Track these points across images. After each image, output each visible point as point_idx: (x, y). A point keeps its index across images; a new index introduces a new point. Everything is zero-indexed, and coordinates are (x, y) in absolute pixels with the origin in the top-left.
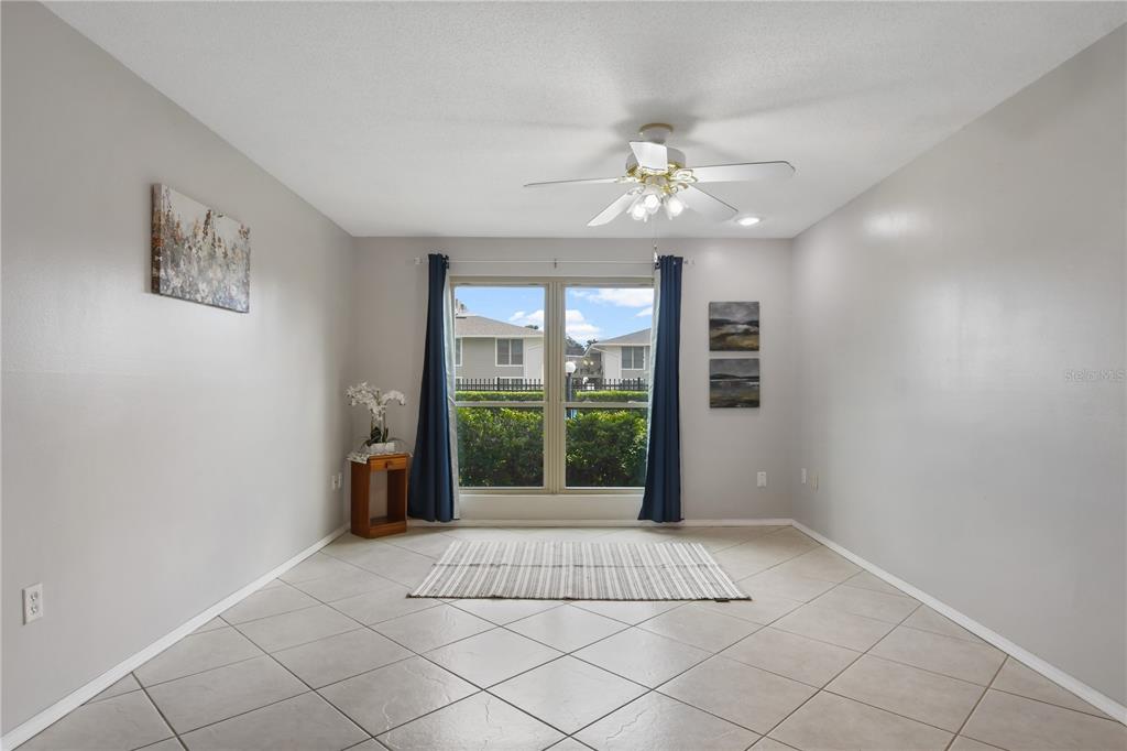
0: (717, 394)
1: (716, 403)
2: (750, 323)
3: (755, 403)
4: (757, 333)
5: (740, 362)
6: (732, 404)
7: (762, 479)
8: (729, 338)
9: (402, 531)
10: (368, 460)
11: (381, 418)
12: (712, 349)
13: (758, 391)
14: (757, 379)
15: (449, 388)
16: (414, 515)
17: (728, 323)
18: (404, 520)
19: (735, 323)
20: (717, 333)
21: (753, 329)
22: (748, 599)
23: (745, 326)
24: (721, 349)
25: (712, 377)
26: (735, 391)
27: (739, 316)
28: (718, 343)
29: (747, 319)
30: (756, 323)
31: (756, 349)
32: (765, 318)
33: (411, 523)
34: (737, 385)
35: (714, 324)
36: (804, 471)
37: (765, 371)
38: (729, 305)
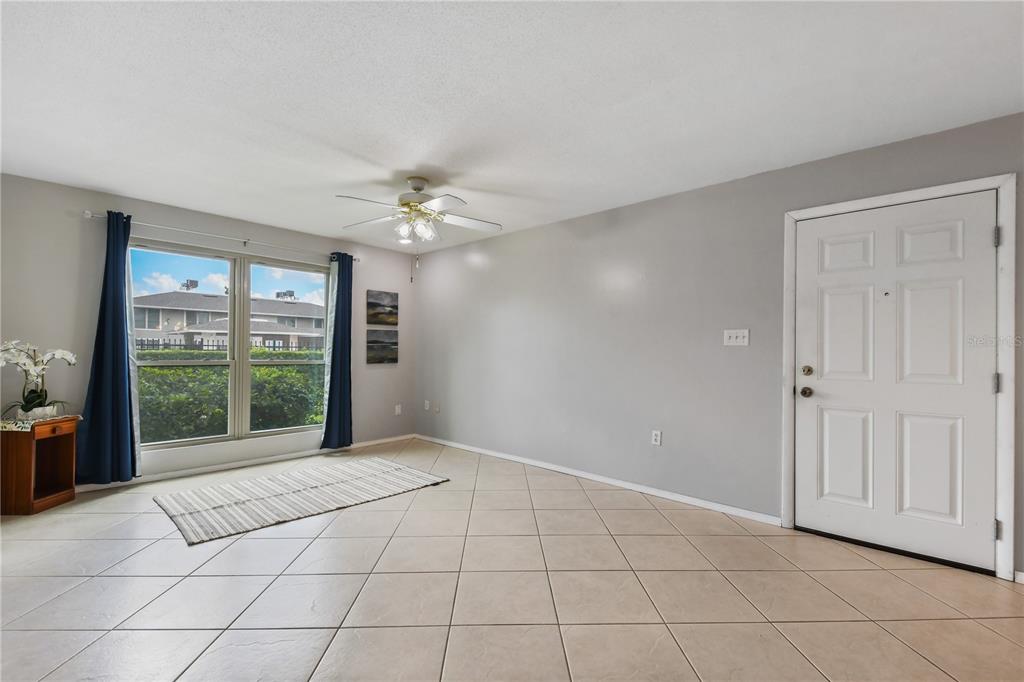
0: (371, 355)
1: (370, 361)
2: (392, 307)
3: (395, 360)
4: (397, 314)
5: (387, 332)
6: (381, 361)
7: (398, 410)
8: (381, 316)
9: (71, 499)
10: (33, 428)
11: (40, 380)
12: (369, 322)
13: (397, 352)
14: (396, 344)
15: (130, 348)
16: (81, 481)
17: (379, 305)
18: (71, 487)
19: (384, 306)
20: (372, 312)
21: (394, 311)
22: (448, 480)
23: (389, 309)
24: (375, 323)
25: (368, 342)
26: (383, 352)
27: (386, 301)
28: (372, 319)
29: (391, 304)
30: (396, 307)
31: (396, 324)
32: (402, 303)
33: (79, 489)
34: (384, 348)
35: (370, 305)
36: (427, 402)
37: (401, 339)
38: (380, 293)
